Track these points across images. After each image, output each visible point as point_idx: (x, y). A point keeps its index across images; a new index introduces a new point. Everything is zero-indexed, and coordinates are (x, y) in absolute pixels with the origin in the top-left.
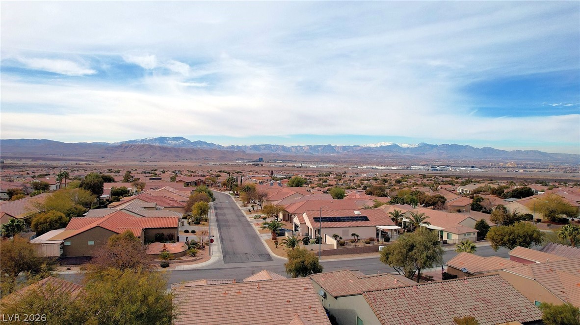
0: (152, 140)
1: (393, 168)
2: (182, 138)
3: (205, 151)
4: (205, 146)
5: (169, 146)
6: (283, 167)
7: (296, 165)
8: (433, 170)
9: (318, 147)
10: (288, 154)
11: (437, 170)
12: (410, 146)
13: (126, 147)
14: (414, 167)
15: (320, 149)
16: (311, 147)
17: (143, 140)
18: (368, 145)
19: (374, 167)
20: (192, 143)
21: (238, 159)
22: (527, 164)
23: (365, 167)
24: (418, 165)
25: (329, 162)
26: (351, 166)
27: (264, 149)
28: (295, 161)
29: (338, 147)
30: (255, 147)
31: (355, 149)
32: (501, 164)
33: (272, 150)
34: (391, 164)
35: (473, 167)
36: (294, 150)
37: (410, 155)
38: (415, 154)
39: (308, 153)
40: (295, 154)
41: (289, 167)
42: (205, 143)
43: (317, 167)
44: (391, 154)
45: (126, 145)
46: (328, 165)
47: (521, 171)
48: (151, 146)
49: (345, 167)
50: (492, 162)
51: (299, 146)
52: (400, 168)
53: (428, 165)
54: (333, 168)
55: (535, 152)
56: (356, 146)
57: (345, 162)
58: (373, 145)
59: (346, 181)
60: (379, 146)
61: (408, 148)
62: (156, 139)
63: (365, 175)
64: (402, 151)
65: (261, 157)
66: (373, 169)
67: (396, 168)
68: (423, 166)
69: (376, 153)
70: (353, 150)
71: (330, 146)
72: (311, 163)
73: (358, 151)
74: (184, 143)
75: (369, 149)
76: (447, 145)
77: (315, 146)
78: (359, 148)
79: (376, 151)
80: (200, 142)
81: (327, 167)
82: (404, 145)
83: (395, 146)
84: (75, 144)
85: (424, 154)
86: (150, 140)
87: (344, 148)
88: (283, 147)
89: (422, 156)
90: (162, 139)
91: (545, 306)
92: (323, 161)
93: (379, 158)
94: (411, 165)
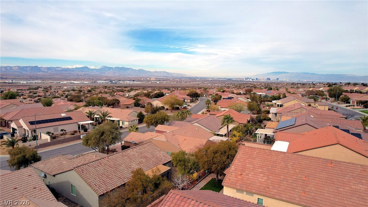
1: (85, 82)
7: (7, 82)
8: (111, 83)
11: (113, 83)
12: (96, 68)
14: (99, 82)
15: (28, 69)
16: (19, 67)
18: (67, 67)
19: (72, 82)
22: (161, 79)
23: (66, 82)
24: (102, 80)
25: (37, 79)
26: (55, 82)
28: (6, 78)
29: (44, 68)
31: (57, 69)
32: (148, 79)
34: (84, 80)
35: (133, 81)
37: (96, 73)
38: (99, 73)
39: (17, 72)
43: (27, 83)
44: (83, 73)
46: (36, 81)
47: (158, 82)
50: (144, 77)
51: (8, 66)
52: (90, 82)
53: (107, 80)
54: (41, 83)
55: (164, 72)
56: (58, 67)
57: (50, 79)
58: (70, 67)
59: (52, 93)
60: (74, 67)
61: (95, 69)
63: (66, 88)
64: (91, 71)
66: (71, 83)
67: (87, 82)
68: (105, 80)
69: (73, 73)
70: (56, 70)
71: (36, 67)
72: (21, 79)
73: (59, 71)
75: (68, 70)
76: (118, 67)
77: (24, 67)
78: (60, 69)
79: (73, 71)
81: (35, 83)
82: (92, 67)
83: (86, 68)
85: (105, 73)
87: (49, 69)
89: (103, 74)
91: (172, 154)
92: (31, 78)
93: (75, 76)
94: (97, 80)
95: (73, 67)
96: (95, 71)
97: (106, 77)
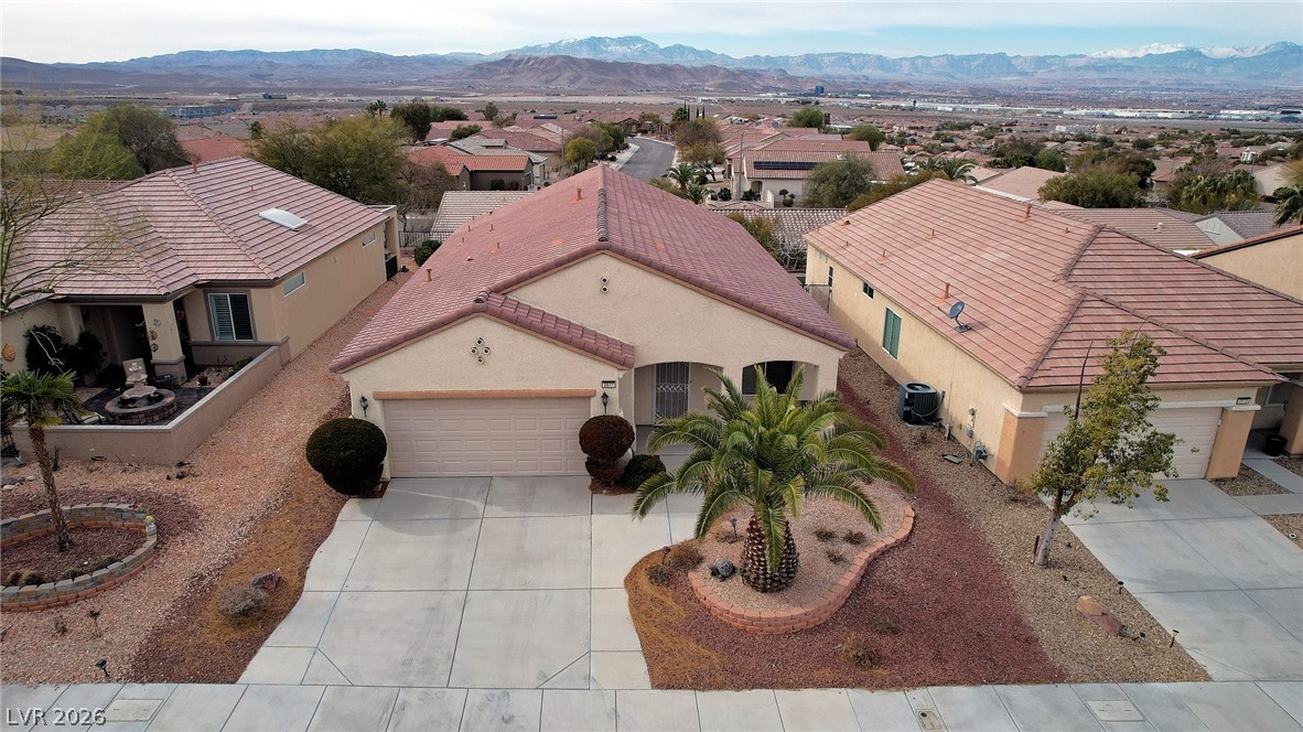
0: (573, 44)
1: (1160, 115)
2: (638, 39)
3: (692, 72)
4: (691, 57)
5: (610, 59)
6: (869, 107)
7: (903, 105)
8: (1282, 120)
9: (969, 58)
10: (891, 76)
12: (1240, 54)
13: (519, 62)
14: (1225, 113)
15: (974, 64)
16: (950, 58)
17: (552, 46)
18: (1109, 54)
19: (1107, 112)
20: (662, 51)
21: (766, 89)
23: (1083, 112)
24: (1246, 108)
26: (1046, 110)
27: (833, 64)
28: (906, 96)
29: (1026, 59)
30: (810, 60)
31: (1070, 63)
33: (852, 67)
34: (1164, 105)
36: (906, 67)
37: (1232, 79)
38: (1250, 78)
39: (940, 74)
40: (907, 78)
41: (883, 107)
42: (693, 50)
43: (954, 109)
44: (1173, 78)
45: (517, 59)
46: (985, 106)
48: (570, 61)
49: (1029, 112)
51: (921, 57)
52: (1182, 115)
53: (1276, 107)
54: (995, 111)
56: (1075, 56)
58: (1124, 53)
60: (1141, 54)
61: (1231, 60)
62: (581, 43)
64: (1209, 70)
65: (820, 84)
66: (1104, 116)
67: (1169, 115)
68: (1261, 109)
69: (1128, 76)
70: (1065, 69)
71: (1001, 56)
72: (943, 100)
73: (1078, 69)
74: (643, 52)
75: (1113, 64)
77: (962, 58)
78: (1081, 62)
79: (1129, 69)
80: (680, 49)
81: (979, 110)
82: (1220, 52)
83: (1193, 54)
84: (414, 59)
85: (1278, 77)
86: (570, 46)
87: (1041, 62)
88: (880, 58)
89: (1264, 83)
90: (595, 43)
92: (977, 94)
93: (1135, 89)
94: (1224, 108)
95: (1133, 55)
96: (1229, 69)
97: (1277, 93)
